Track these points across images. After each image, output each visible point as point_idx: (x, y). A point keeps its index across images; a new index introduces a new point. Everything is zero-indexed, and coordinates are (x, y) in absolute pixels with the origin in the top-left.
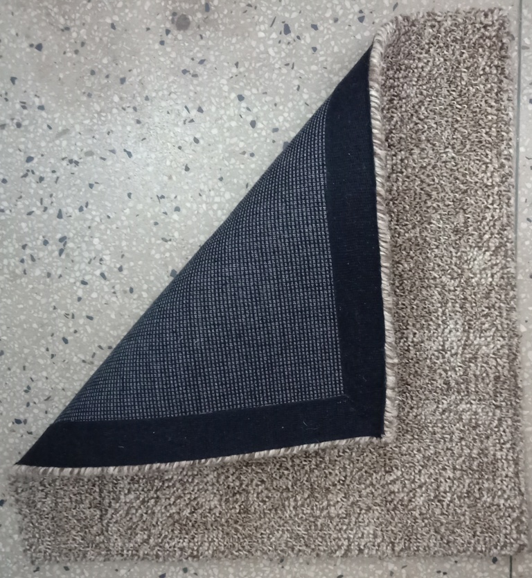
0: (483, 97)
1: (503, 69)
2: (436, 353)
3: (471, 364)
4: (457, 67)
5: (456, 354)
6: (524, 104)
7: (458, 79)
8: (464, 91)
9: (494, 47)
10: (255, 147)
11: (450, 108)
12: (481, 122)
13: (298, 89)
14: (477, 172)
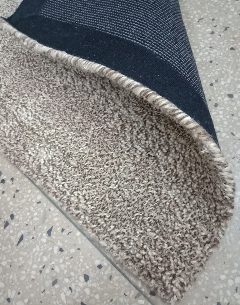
0: (128, 233)
1: (135, 262)
2: (26, 101)
3: (5, 113)
4: (162, 234)
5: (16, 110)
6: (102, 260)
7: (154, 229)
8: (143, 225)
9: (154, 270)
10: (215, 88)
11: (140, 208)
12: (114, 219)
13: (232, 134)
14: (88, 192)
